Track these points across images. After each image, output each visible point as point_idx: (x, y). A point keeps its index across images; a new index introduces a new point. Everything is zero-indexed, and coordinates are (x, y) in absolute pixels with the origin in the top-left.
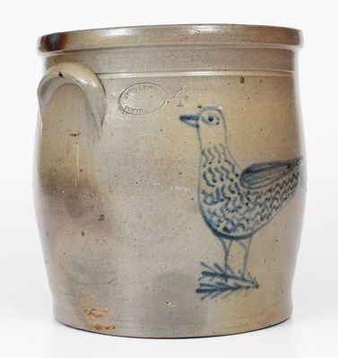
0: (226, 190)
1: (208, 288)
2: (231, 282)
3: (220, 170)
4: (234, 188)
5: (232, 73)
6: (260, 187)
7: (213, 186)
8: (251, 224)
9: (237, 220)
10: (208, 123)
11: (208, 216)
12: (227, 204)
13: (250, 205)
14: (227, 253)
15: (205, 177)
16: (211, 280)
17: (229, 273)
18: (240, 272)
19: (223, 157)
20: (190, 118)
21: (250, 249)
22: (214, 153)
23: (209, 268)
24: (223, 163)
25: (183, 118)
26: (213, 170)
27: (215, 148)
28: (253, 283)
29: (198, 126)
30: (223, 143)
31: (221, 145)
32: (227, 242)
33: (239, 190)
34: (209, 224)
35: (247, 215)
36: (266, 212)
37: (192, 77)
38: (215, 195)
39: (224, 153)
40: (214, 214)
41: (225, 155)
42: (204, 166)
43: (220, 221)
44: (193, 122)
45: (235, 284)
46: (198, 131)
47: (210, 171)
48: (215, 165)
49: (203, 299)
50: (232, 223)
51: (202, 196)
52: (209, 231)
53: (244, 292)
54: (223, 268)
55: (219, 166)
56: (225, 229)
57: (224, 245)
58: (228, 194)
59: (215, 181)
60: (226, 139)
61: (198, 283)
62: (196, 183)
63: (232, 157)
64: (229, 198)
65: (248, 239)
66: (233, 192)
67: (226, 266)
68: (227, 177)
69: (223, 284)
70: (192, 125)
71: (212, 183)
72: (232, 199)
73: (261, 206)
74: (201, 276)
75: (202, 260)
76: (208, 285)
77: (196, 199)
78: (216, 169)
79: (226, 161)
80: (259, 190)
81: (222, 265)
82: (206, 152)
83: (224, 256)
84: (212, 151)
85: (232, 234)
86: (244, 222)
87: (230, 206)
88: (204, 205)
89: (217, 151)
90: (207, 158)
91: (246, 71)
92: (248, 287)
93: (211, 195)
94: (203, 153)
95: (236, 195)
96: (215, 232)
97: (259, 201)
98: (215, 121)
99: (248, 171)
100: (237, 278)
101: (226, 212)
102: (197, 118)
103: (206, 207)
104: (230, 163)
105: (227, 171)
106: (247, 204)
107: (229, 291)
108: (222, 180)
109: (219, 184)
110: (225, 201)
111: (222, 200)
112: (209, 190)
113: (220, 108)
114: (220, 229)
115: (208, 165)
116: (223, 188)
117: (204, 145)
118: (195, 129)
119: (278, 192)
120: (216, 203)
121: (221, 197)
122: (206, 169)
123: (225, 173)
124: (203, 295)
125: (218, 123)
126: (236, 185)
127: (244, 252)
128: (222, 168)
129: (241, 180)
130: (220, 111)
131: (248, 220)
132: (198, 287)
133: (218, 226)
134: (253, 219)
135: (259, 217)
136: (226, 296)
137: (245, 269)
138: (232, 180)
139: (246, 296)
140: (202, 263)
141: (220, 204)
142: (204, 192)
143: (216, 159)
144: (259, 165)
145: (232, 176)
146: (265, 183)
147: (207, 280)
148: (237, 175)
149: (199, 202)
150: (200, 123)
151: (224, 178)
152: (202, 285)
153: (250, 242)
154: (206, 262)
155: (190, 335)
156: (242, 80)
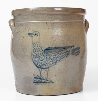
0: (39, 55)
1: (36, 82)
2: (43, 81)
3: (38, 49)
4: (41, 54)
5: (43, 21)
6: (51, 54)
7: (35, 53)
8: (48, 64)
9: (43, 63)
10: (35, 35)
11: (34, 62)
12: (39, 59)
13: (47, 59)
14: (41, 72)
15: (33, 51)
16: (37, 80)
17: (42, 78)
18: (46, 78)
19: (38, 45)
20: (30, 34)
21: (49, 72)
22: (36, 44)
23: (36, 76)
24: (38, 47)
25: (29, 34)
26: (36, 49)
27: (36, 42)
28: (51, 81)
29: (32, 36)
30: (39, 41)
31: (38, 42)
32: (40, 69)
33: (43, 54)
34: (35, 64)
35: (47, 62)
36: (54, 61)
37: (32, 23)
38: (36, 56)
39: (39, 44)
40: (36, 61)
41: (39, 45)
42: (33, 48)
43: (38, 63)
44: (31, 35)
45: (44, 81)
46: (32, 38)
47: (35, 49)
48: (36, 47)
49: (35, 85)
50: (42, 64)
51: (32, 56)
52: (35, 66)
53: (48, 84)
54: (40, 77)
55: (37, 48)
56: (39, 65)
57: (40, 70)
58: (40, 55)
59: (36, 52)
60: (40, 40)
61: (33, 80)
62: (31, 52)
63: (41, 45)
64: (40, 57)
65: (48, 69)
66: (41, 55)
67: (41, 76)
68: (40, 51)
69: (40, 81)
70: (31, 36)
71: (35, 52)
72: (41, 57)
73: (51, 60)
74: (34, 78)
75: (34, 74)
76: (36, 81)
77: (31, 57)
78: (36, 48)
79: (39, 46)
80: (51, 55)
81: (39, 76)
82: (34, 44)
83: (40, 73)
84: (35, 43)
85: (42, 67)
86: (46, 64)
87: (41, 59)
88: (33, 58)
89: (37, 43)
90: (34, 45)
91: (48, 20)
92: (49, 83)
93: (35, 56)
94: (33, 44)
95: (42, 56)
96: (36, 66)
97: (50, 58)
98: (37, 35)
99: (47, 49)
100: (45, 80)
101: (39, 61)
102: (32, 34)
103: (34, 59)
104: (40, 47)
105: (40, 49)
106: (46, 59)
107: (43, 83)
108: (38, 52)
109: (37, 53)
110: (39, 58)
111: (38, 57)
112: (34, 54)
113: (39, 31)
114: (38, 65)
115: (34, 47)
116: (38, 54)
117: (33, 42)
118: (31, 37)
119: (59, 56)
120: (36, 58)
121: (38, 56)
122: (34, 48)
123: (39, 50)
124: (35, 83)
125: (38, 36)
126: (42, 53)
127: (46, 72)
128: (38, 48)
129: (44, 52)
130: (38, 32)
131: (47, 63)
132: (34, 81)
133: (37, 64)
134: (49, 63)
135: (51, 63)
136: (42, 85)
137: (47, 77)
138: (41, 52)
139: (49, 85)
140: (34, 75)
141: (37, 58)
142: (33, 55)
143: (37, 46)
144: (50, 48)
145: (41, 50)
146: (53, 53)
147: (36, 79)
148: (43, 50)
149: (32, 58)
150: (33, 35)
151: (39, 51)
152: (35, 81)
153: (48, 70)
154: (35, 74)
155: (33, 94)
156: (47, 23)
